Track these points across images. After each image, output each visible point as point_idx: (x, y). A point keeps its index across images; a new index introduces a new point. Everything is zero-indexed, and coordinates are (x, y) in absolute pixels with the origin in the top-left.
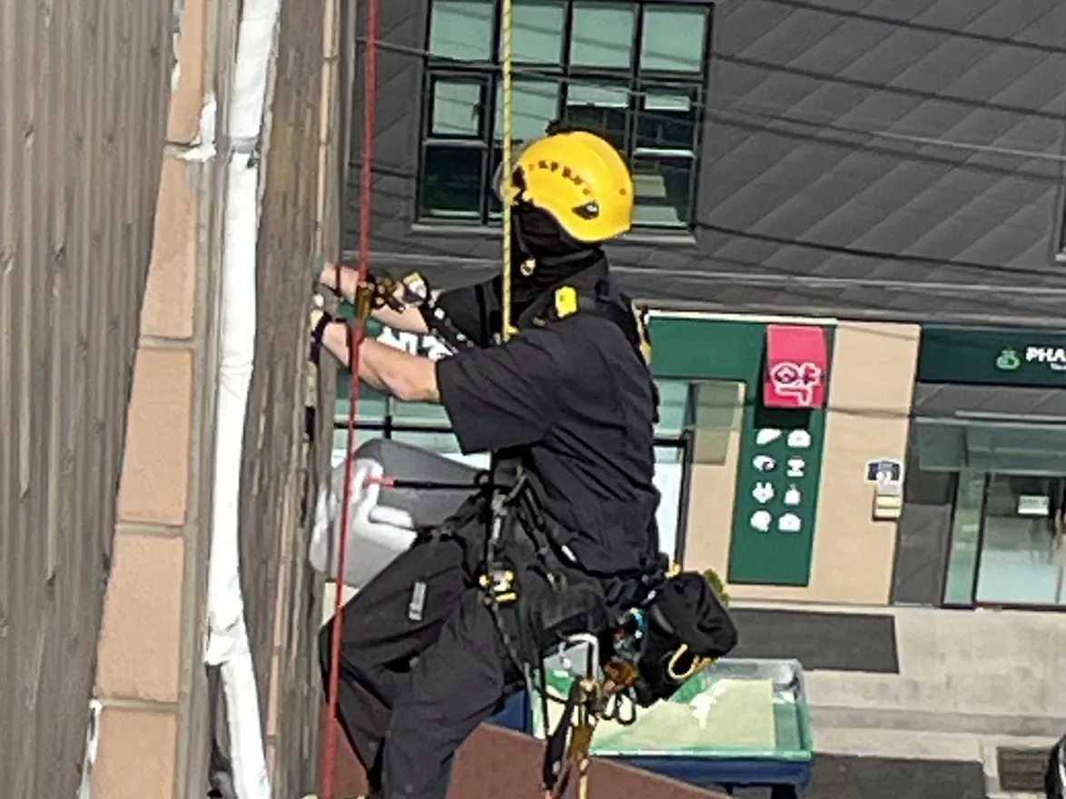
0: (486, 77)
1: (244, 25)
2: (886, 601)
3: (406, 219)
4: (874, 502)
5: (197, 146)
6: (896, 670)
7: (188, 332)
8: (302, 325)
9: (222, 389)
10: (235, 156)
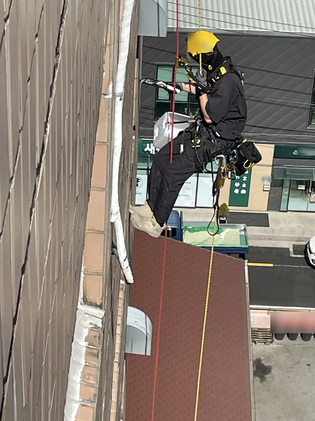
3: (152, 120)
4: (264, 187)
5: (108, 95)
7: (106, 141)
8: (131, 142)
9: (114, 155)
10: (117, 98)
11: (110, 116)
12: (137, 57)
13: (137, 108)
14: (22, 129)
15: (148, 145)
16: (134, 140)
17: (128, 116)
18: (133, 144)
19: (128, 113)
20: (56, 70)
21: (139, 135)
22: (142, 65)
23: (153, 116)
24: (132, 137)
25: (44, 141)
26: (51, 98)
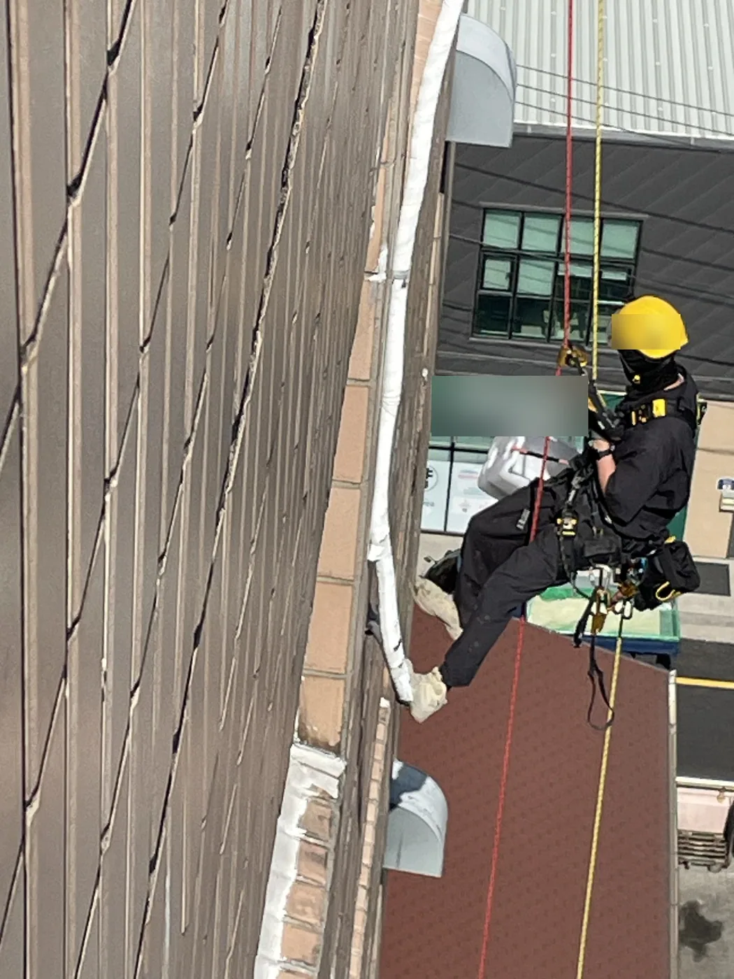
0: (516, 257)
1: (403, 208)
2: (725, 556)
3: (466, 335)
4: (721, 501)
5: (376, 274)
6: (728, 594)
7: (367, 377)
8: (418, 384)
9: (383, 410)
10: (396, 281)
11: (378, 323)
12: (442, 190)
13: (435, 305)
14: (211, 341)
16: (426, 379)
17: (415, 323)
18: (423, 389)
24: (422, 373)
25: (249, 369)
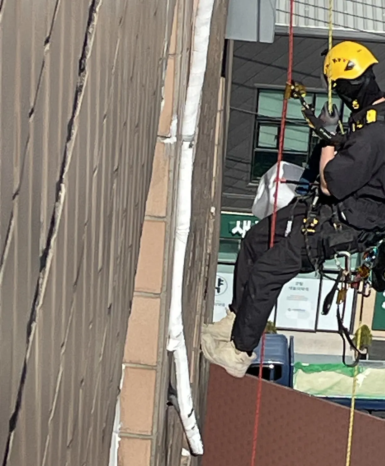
1: (190, 89)
5: (169, 138)
7: (164, 215)
8: (207, 218)
9: (177, 239)
10: (184, 142)
11: (171, 174)
12: (223, 75)
13: (220, 161)
14: (16, 194)
15: (238, 223)
16: (214, 214)
17: (204, 173)
18: (212, 221)
19: (204, 169)
20: (78, 97)
21: (222, 206)
22: (232, 87)
23: (249, 174)
24: (210, 209)
25: (54, 212)
26: (70, 142)
